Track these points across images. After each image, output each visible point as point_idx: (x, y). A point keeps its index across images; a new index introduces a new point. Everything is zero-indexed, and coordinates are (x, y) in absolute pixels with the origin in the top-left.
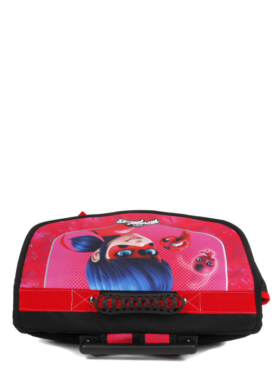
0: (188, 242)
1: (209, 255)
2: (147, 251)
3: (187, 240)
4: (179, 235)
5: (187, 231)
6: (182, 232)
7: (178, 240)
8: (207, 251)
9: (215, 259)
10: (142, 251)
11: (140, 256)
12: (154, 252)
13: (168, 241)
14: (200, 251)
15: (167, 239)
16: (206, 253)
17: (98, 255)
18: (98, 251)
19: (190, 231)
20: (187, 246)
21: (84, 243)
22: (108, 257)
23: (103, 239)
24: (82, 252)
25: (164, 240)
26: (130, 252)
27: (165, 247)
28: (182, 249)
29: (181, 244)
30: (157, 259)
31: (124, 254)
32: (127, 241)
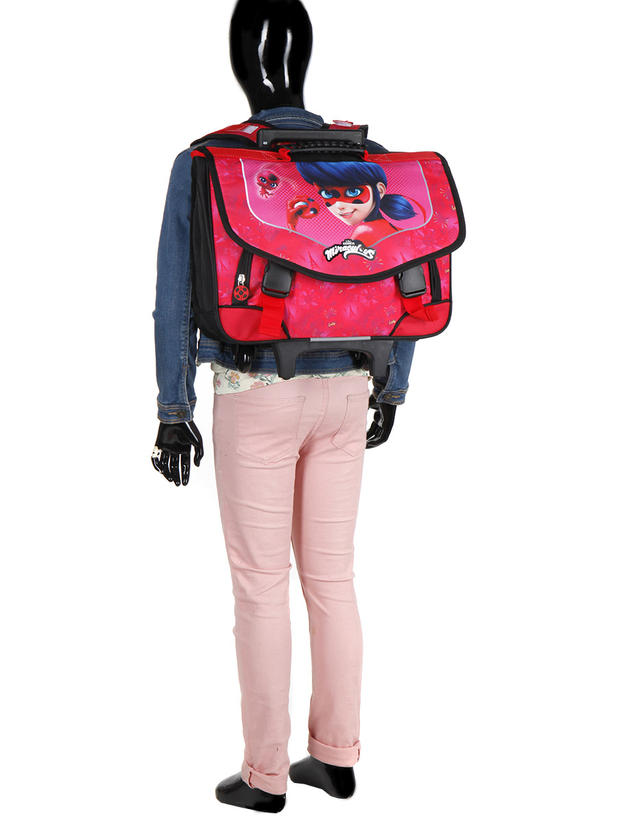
0: (289, 208)
1: (264, 192)
2: (331, 196)
3: (291, 211)
4: (299, 220)
5: (291, 231)
6: (297, 227)
7: (300, 212)
8: (266, 197)
9: (258, 185)
10: (337, 196)
11: (337, 189)
12: (323, 193)
13: (311, 210)
14: (274, 196)
15: (312, 212)
16: (268, 193)
17: (380, 190)
18: (382, 196)
19: (287, 229)
20: (289, 202)
21: (400, 207)
22: (370, 188)
23: (381, 214)
24: (397, 195)
25: (316, 212)
26: (349, 194)
27: (314, 201)
28: (294, 198)
29: (296, 206)
30: (319, 185)
31: (354, 192)
32: (355, 210)
